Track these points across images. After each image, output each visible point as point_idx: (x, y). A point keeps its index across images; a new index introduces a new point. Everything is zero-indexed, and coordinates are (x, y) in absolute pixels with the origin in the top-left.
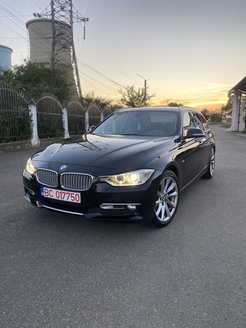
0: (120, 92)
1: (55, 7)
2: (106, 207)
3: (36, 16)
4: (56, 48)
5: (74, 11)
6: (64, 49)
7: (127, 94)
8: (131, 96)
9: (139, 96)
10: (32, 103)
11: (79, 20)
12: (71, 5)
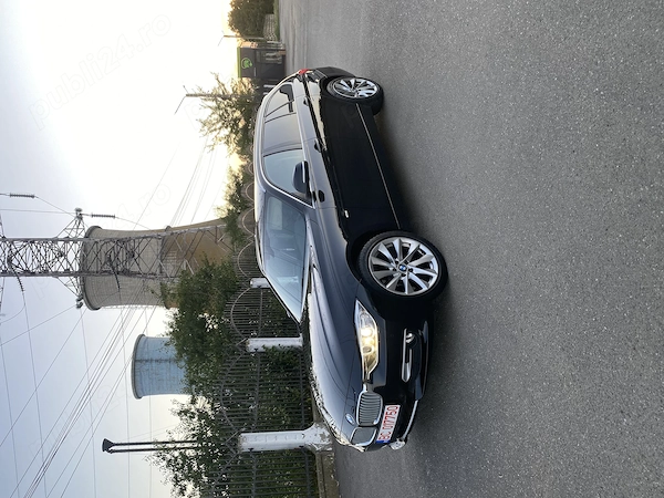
0: (212, 147)
1: (62, 270)
2: (407, 372)
3: (81, 305)
4: (135, 268)
5: (63, 235)
6: (136, 256)
7: (215, 133)
8: (220, 124)
9: (219, 108)
10: (244, 345)
11: (81, 226)
12: (55, 241)
